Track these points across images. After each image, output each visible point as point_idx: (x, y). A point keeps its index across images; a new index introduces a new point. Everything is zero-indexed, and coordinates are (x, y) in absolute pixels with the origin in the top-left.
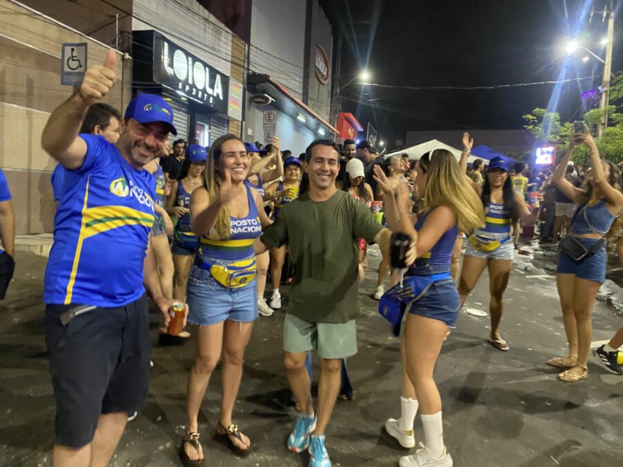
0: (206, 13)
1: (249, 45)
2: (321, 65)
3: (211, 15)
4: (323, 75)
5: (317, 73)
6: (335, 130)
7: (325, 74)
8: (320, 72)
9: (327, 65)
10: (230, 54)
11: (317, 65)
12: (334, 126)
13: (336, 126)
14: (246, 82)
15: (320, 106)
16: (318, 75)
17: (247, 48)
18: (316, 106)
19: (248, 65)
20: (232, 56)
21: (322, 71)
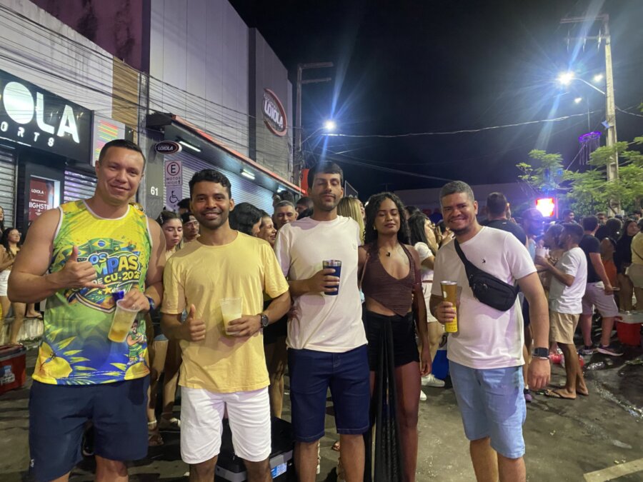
0: (54, 23)
1: (148, 76)
2: (272, 112)
3: (66, 26)
4: (277, 125)
5: (268, 122)
6: (300, 189)
7: (281, 123)
8: (272, 120)
9: (282, 114)
10: (111, 85)
11: (267, 112)
12: (297, 185)
13: (300, 184)
14: (144, 125)
15: (276, 162)
16: (270, 124)
17: (144, 82)
18: (270, 162)
19: (148, 104)
20: (114, 88)
21: (276, 120)
